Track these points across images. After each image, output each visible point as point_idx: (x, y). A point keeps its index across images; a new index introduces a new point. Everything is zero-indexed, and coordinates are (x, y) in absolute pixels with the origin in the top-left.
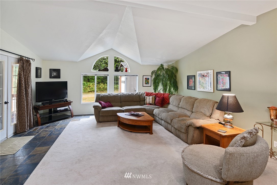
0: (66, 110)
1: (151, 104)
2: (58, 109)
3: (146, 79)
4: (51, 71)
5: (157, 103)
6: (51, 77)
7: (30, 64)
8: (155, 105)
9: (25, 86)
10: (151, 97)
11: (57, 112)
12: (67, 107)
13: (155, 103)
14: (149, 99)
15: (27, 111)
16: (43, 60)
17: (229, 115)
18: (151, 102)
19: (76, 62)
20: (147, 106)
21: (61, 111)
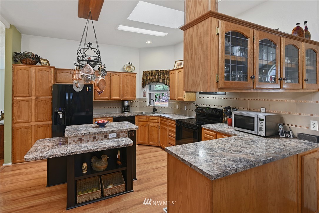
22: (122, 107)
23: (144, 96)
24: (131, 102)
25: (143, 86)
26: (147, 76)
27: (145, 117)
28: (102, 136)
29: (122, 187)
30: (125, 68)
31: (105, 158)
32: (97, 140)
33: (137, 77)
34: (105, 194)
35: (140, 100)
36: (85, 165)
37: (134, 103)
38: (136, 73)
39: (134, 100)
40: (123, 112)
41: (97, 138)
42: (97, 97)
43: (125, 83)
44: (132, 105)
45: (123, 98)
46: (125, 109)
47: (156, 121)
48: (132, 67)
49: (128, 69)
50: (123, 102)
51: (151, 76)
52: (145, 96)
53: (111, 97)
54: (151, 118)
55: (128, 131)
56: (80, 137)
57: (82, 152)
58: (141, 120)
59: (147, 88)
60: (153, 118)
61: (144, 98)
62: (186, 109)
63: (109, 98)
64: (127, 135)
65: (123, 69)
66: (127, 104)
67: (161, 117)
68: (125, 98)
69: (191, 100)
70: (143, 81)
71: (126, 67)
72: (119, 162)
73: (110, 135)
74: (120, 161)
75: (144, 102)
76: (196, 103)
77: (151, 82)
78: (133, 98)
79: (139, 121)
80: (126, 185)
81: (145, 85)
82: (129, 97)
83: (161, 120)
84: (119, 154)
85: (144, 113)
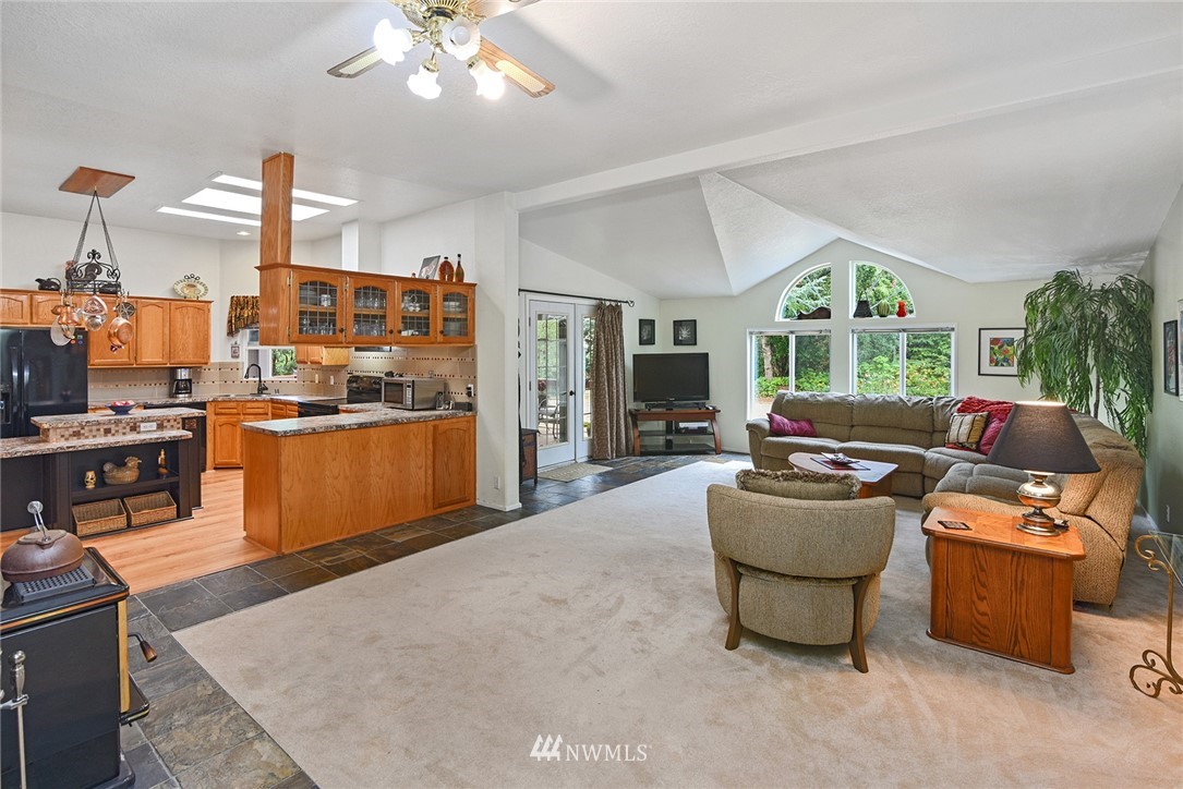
0: (702, 431)
1: (962, 447)
2: (682, 425)
3: (994, 341)
4: (678, 324)
5: (985, 445)
6: (677, 342)
7: (620, 313)
8: (978, 450)
9: (607, 363)
10: (969, 418)
11: (679, 431)
12: (705, 424)
13: (978, 443)
14: (961, 426)
15: (612, 416)
16: (663, 299)
17: (1041, 483)
18: (963, 439)
19: (731, 297)
20: (944, 449)
21: (688, 431)
22: (171, 385)
23: (235, 355)
24: (196, 369)
25: (231, 333)
26: (242, 309)
27: (232, 405)
28: (124, 428)
29: (172, 511)
30: (178, 288)
31: (133, 462)
32: (113, 435)
33: (212, 310)
34: (135, 521)
35: (221, 366)
36: (90, 474)
37: (205, 374)
38: (211, 302)
39: (204, 366)
40: (172, 395)
41: (113, 432)
42: (96, 359)
43: (178, 325)
44: (199, 378)
45: (172, 361)
46: (178, 388)
47: (261, 411)
48: (199, 286)
49: (186, 292)
50: (173, 371)
51: (253, 308)
52: (238, 357)
53: (138, 358)
54: (249, 405)
55: (184, 419)
56: (75, 429)
57: (88, 447)
58: (223, 411)
59: (244, 337)
60: (254, 405)
61: (234, 360)
62: (332, 383)
63: (133, 361)
64: (180, 425)
65: (174, 290)
66: (183, 374)
67: (272, 401)
68: (177, 360)
69: (339, 364)
70: (230, 321)
71: (181, 285)
72: (164, 471)
73: (142, 425)
74: (166, 468)
75: (235, 370)
76: (349, 368)
77: (253, 323)
78: (203, 361)
79: (216, 414)
80: (178, 508)
81: (237, 331)
82: (190, 358)
83: (273, 408)
84: (163, 456)
85: (232, 396)
